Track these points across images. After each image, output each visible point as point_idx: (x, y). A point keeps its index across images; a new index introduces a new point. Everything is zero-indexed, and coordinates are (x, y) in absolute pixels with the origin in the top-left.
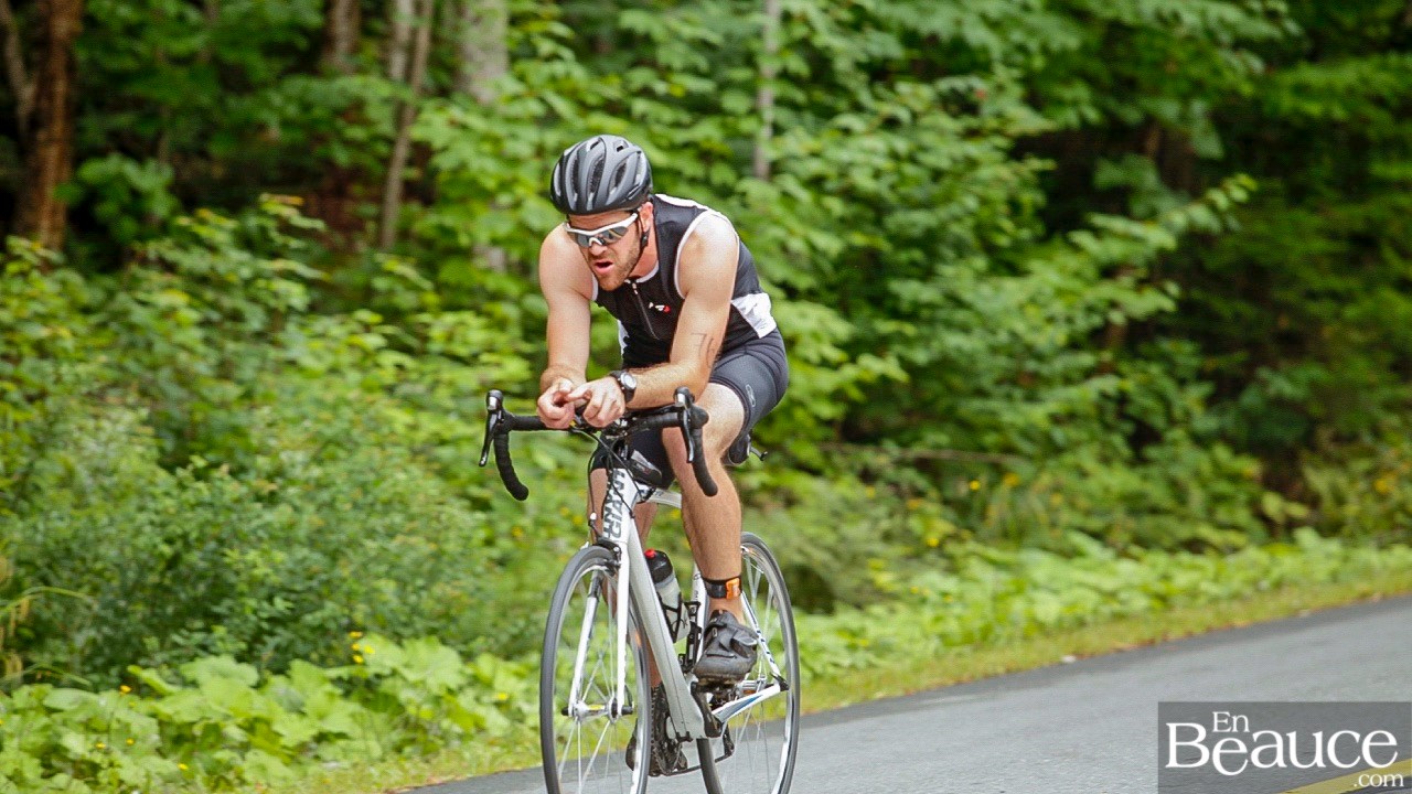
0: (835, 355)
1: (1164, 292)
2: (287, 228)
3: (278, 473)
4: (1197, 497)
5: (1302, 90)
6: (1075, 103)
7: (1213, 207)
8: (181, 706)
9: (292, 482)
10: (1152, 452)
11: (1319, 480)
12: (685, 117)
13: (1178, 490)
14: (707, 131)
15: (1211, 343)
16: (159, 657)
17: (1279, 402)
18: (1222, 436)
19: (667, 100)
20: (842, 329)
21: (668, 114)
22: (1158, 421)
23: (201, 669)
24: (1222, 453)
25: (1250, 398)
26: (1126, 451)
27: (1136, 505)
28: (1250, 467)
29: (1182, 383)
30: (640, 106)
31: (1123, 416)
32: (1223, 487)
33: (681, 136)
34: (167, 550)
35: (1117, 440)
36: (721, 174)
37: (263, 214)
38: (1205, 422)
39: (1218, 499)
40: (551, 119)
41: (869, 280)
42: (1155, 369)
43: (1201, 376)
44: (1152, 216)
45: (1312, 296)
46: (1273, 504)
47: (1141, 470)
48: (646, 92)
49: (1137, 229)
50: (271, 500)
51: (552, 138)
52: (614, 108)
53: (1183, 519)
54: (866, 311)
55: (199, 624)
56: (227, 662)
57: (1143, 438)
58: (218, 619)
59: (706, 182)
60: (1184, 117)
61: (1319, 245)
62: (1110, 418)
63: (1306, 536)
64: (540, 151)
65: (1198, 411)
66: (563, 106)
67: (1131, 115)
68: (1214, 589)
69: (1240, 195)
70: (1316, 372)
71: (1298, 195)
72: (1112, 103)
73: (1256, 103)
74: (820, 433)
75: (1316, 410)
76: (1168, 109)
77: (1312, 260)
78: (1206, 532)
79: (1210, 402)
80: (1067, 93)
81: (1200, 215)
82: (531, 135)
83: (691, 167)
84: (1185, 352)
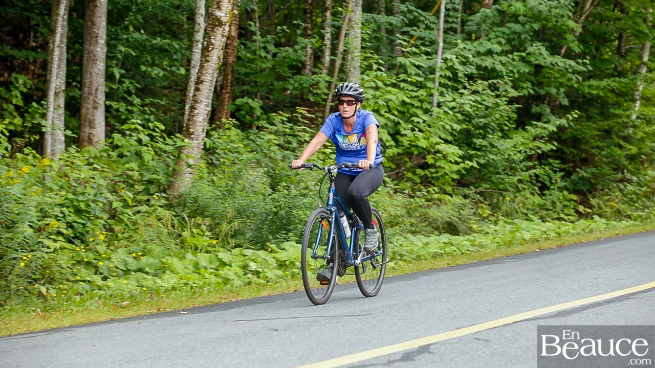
0: (459, 160)
1: (554, 145)
2: (304, 117)
3: (306, 188)
4: (559, 206)
5: (590, 87)
6: (526, 88)
7: (568, 119)
8: (282, 256)
9: (311, 191)
10: (546, 192)
11: (594, 202)
12: (415, 89)
13: (554, 203)
14: (422, 92)
15: (564, 161)
16: (273, 241)
17: (582, 178)
18: (565, 188)
19: (411, 83)
20: (461, 153)
21: (411, 88)
22: (548, 183)
23: (286, 245)
24: (566, 193)
25: (574, 177)
26: (539, 192)
27: (542, 207)
28: (574, 197)
29: (555, 172)
30: (402, 85)
31: (538, 181)
32: (566, 203)
33: (414, 94)
34: (275, 210)
35: (536, 188)
36: (425, 105)
37: (297, 112)
38: (561, 184)
39: (565, 206)
40: (377, 88)
41: (467, 139)
42: (547, 168)
43: (561, 170)
44: (548, 122)
45: (593, 148)
46: (581, 208)
47: (544, 198)
48: (404, 81)
49: (545, 125)
50: (305, 196)
51: (378, 93)
52: (394, 85)
53: (554, 212)
54: (466, 148)
55: (284, 232)
56: (294, 243)
57: (543, 188)
58: (290, 231)
59: (421, 108)
60: (557, 94)
61: (596, 132)
62: (534, 181)
63: (596, 217)
64: (374, 96)
65: (559, 180)
66: (380, 84)
67: (543, 92)
68: (573, 231)
69: (576, 116)
70: (594, 170)
71: (589, 118)
72: (537, 89)
73: (578, 90)
74: (452, 183)
75: (593, 181)
76: (553, 91)
77: (593, 137)
78: (562, 216)
79: (563, 178)
80: (525, 86)
81: (563, 122)
82: (372, 92)
83: (417, 104)
84: (556, 163)
